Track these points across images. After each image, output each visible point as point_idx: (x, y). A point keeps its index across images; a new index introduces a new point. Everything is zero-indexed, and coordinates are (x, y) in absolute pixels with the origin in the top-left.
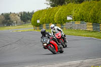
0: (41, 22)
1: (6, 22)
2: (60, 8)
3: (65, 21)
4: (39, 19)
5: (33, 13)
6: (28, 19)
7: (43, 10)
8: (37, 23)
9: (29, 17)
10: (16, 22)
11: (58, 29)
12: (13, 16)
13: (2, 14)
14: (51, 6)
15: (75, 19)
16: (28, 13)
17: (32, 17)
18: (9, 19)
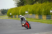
2: (22, 7)
3: (24, 14)
4: (11, 13)
5: (8, 10)
6: (5, 13)
14: (17, 6)
15: (30, 13)
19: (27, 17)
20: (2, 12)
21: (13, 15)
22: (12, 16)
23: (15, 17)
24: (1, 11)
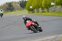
0: (33, 7)
1: (10, 9)
3: (50, 6)
10: (17, 9)
12: (14, 4)
13: (7, 3)
19: (54, 11)
21: (35, 8)
22: (33, 10)
23: (38, 12)
24: (19, 3)
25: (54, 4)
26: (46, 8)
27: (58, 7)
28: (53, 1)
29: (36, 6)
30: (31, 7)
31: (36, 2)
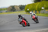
1: (13, 10)
2: (38, 3)
3: (41, 9)
4: (28, 8)
5: (25, 6)
6: (23, 8)
7: (30, 4)
8: (28, 11)
9: (24, 7)
10: (18, 10)
11: (34, 14)
12: (16, 7)
13: (11, 6)
14: (34, 2)
15: (46, 9)
16: (23, 5)
17: (25, 7)
18: (14, 8)
20: (20, 7)
25: (44, 8)
26: (38, 10)
27: (46, 10)
28: (43, 7)
29: (32, 9)
30: (28, 10)
31: (32, 7)
